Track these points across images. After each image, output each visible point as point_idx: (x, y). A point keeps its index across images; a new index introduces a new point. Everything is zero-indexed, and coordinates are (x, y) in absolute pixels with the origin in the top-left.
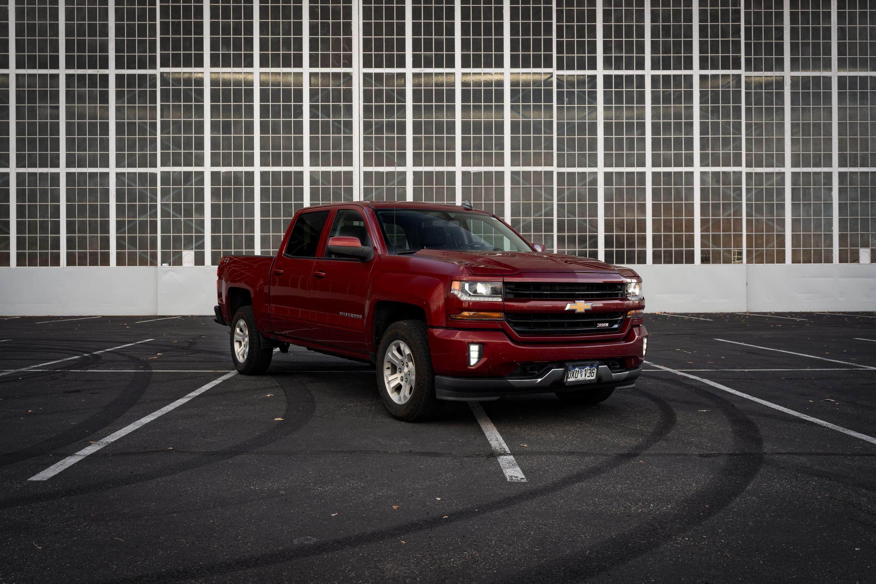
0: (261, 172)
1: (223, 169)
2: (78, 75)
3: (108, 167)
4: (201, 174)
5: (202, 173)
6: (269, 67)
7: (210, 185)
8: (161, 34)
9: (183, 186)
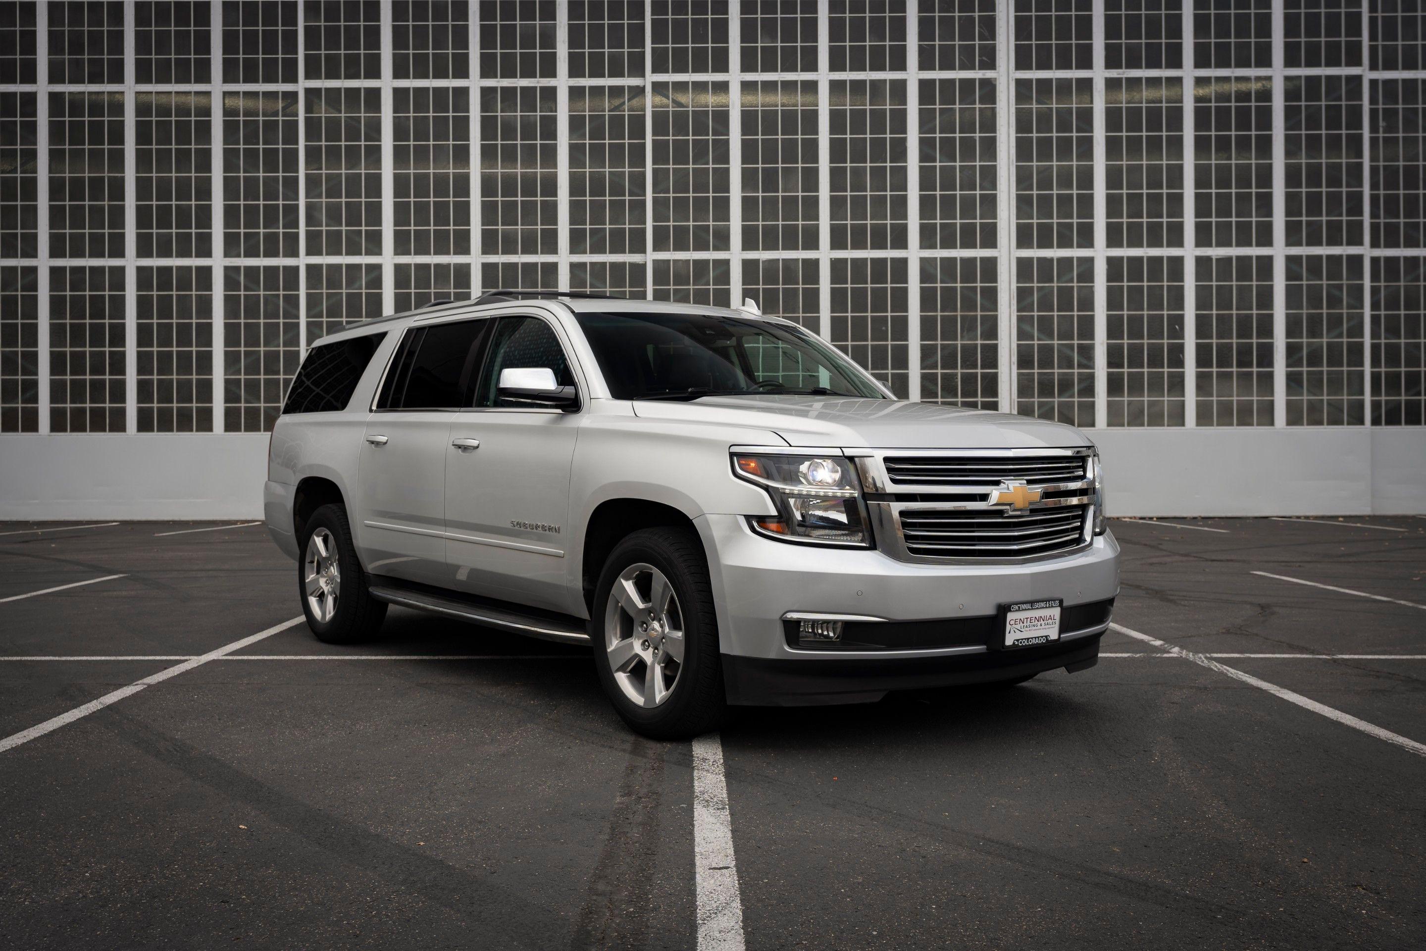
0: (831, 259)
1: (763, 255)
2: (502, 88)
3: (557, 253)
4: (725, 264)
5: (727, 262)
6: (846, 71)
7: (741, 284)
8: (653, 14)
9: (693, 285)
